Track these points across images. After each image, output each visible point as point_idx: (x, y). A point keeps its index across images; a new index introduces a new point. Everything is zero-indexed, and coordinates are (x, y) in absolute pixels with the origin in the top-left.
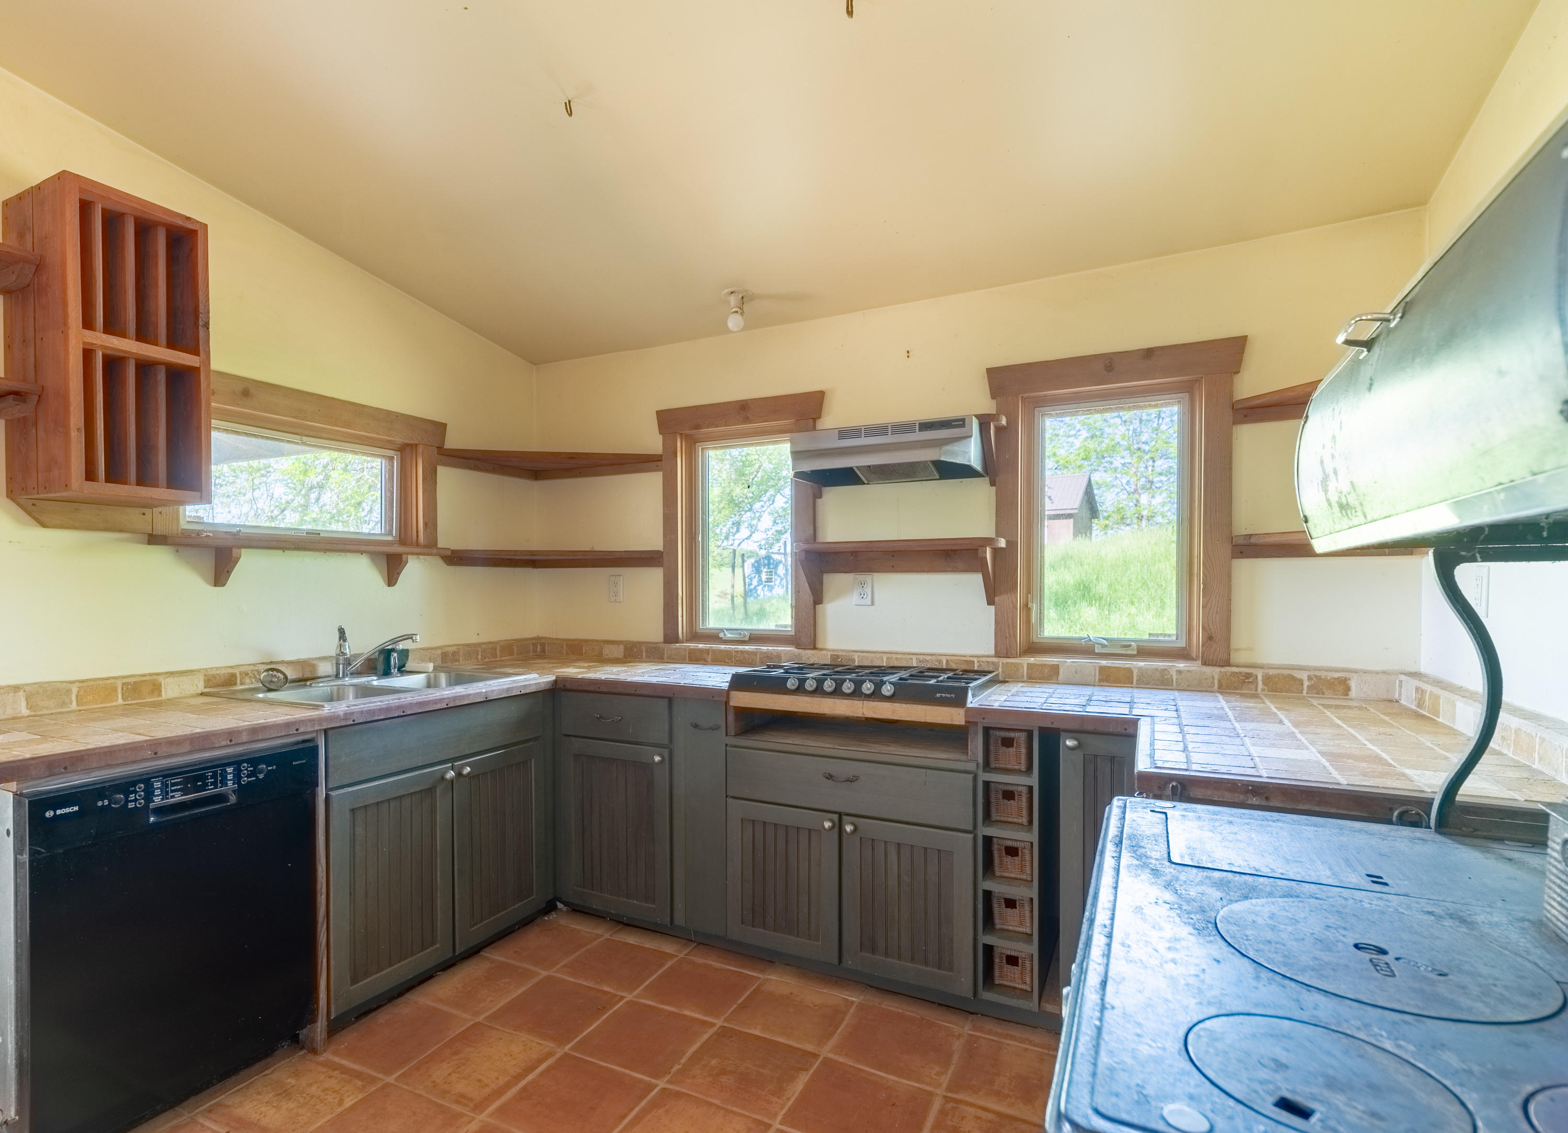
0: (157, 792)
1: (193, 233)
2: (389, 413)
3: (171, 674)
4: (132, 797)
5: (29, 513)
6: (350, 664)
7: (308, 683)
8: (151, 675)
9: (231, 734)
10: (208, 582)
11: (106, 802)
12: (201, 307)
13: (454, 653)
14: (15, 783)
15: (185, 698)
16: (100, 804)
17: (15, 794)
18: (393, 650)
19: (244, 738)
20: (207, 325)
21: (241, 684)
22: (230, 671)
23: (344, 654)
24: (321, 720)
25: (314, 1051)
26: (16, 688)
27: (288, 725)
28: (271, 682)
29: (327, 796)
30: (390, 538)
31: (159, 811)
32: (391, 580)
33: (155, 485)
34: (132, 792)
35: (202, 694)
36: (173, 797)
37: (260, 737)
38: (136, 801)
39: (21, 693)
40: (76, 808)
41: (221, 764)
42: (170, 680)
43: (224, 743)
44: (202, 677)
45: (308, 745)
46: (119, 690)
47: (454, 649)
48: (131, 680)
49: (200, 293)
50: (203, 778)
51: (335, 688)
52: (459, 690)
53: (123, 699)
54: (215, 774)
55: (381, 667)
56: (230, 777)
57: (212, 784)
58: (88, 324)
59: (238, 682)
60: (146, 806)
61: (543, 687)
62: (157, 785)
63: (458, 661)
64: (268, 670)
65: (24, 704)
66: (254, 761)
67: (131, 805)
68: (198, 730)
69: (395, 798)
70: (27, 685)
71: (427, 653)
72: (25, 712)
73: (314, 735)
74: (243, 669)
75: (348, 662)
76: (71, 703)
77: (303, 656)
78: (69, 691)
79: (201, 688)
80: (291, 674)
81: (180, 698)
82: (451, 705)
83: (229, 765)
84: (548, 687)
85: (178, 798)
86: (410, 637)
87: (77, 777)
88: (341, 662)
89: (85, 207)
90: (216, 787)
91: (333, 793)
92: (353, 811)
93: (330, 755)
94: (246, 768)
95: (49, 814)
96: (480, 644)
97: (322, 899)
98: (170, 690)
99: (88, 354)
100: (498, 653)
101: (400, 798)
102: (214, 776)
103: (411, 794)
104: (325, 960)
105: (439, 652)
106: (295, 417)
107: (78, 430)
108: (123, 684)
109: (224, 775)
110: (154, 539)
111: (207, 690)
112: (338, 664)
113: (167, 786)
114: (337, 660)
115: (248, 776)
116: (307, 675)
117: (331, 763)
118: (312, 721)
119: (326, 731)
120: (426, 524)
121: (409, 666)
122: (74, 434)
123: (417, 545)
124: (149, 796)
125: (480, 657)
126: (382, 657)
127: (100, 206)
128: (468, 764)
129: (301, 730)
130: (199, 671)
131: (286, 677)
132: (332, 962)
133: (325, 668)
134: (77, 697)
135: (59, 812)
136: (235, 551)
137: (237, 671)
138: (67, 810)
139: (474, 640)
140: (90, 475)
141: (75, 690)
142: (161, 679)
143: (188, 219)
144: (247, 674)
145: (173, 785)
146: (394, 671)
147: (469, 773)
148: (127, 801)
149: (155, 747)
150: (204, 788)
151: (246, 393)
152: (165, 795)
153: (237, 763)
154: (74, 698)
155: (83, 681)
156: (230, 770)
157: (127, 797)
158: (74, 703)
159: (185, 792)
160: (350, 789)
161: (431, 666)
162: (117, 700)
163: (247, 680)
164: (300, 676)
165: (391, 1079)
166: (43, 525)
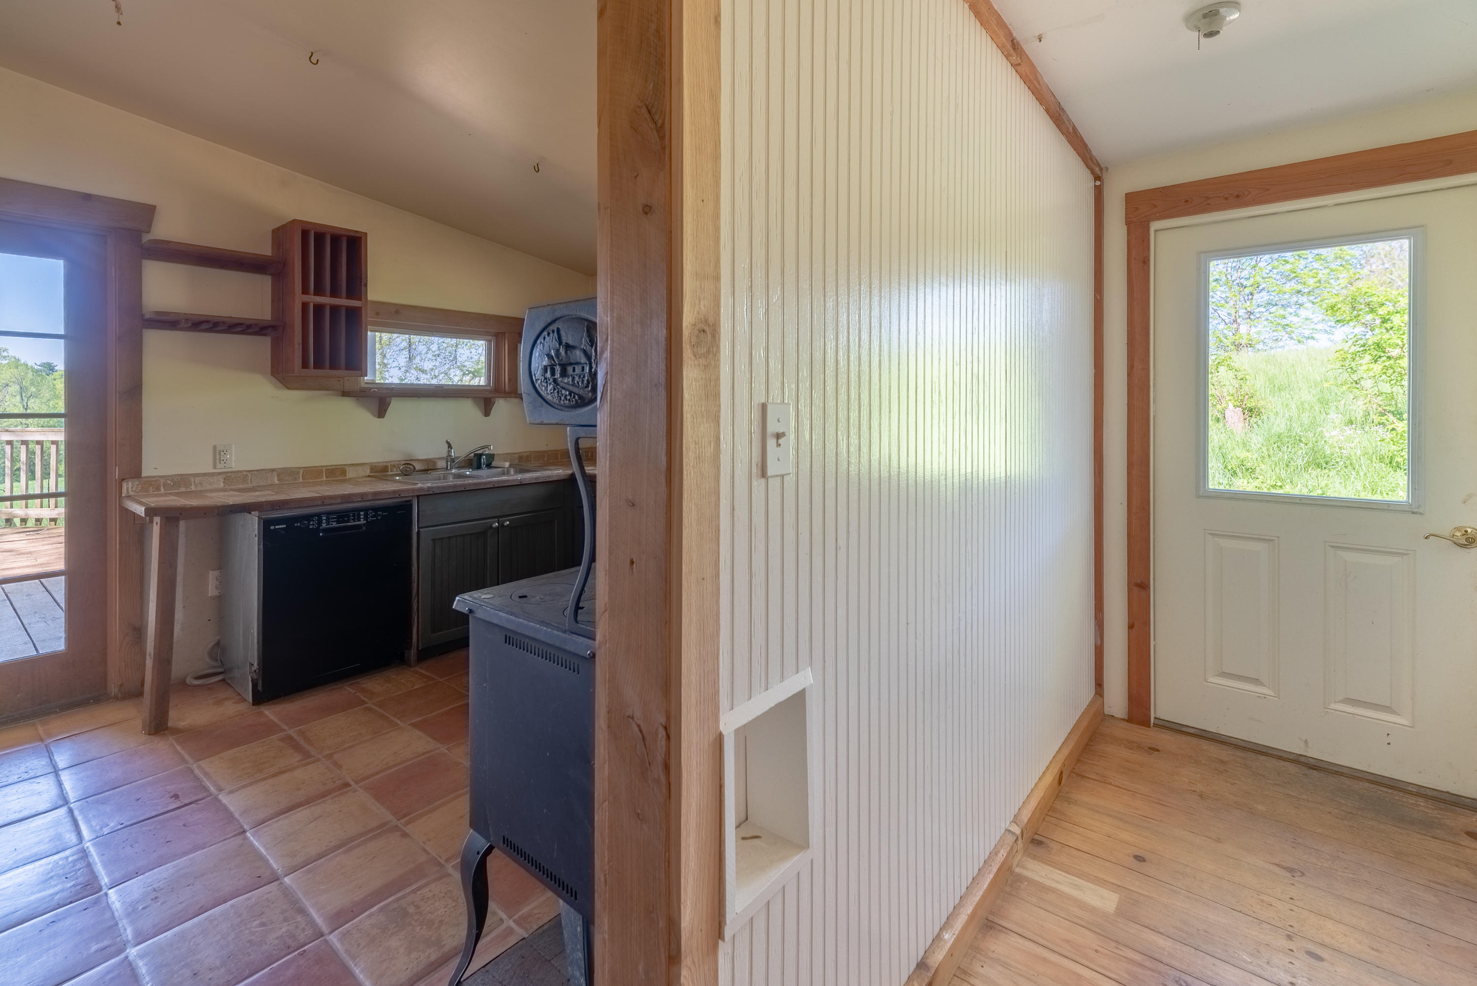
0: (324, 521)
1: (360, 238)
2: (485, 315)
3: (352, 465)
4: (312, 523)
5: (281, 383)
6: (454, 462)
7: (429, 472)
8: (342, 465)
9: (362, 495)
10: (374, 416)
11: (299, 524)
12: (363, 275)
13: (527, 457)
14: (257, 512)
15: (358, 478)
16: (296, 525)
17: (258, 517)
18: (481, 455)
19: (370, 498)
20: (366, 285)
21: (391, 471)
22: (385, 464)
23: (451, 456)
24: (413, 490)
25: (410, 666)
26: (273, 470)
27: (394, 492)
28: (406, 471)
29: (418, 532)
30: (489, 388)
31: (324, 530)
32: (487, 413)
33: (339, 369)
34: (312, 521)
35: (369, 476)
36: (332, 524)
37: (378, 498)
38: (313, 525)
39: (275, 473)
40: (285, 526)
41: (359, 510)
42: (352, 468)
43: (359, 500)
44: (369, 467)
45: (408, 503)
46: (324, 473)
47: (528, 454)
48: (330, 468)
49: (363, 268)
50: (348, 516)
51: (442, 475)
52: (519, 477)
53: (326, 477)
54: (354, 514)
55: (475, 464)
56: (362, 517)
57: (352, 519)
58: (305, 291)
59: (389, 470)
60: (318, 527)
61: (562, 478)
62: (324, 518)
63: (530, 461)
64: (405, 464)
65: (276, 478)
66: (376, 509)
67: (311, 527)
68: (347, 493)
69: (459, 536)
70: (278, 469)
71: (506, 456)
72: (277, 482)
73: (411, 498)
74: (392, 463)
75: (453, 460)
76: (299, 479)
77: (430, 456)
78: (299, 472)
79: (368, 473)
80: (418, 466)
81: (356, 478)
82: (497, 486)
83: (362, 511)
84: (566, 478)
85: (335, 525)
86: (487, 447)
87: (285, 512)
88: (449, 460)
89: (305, 234)
90: (354, 521)
91: (420, 530)
92: (434, 540)
93: (420, 510)
94: (371, 513)
95: (272, 528)
96: (545, 452)
97: (415, 585)
98: (351, 474)
99: (305, 306)
100: (559, 457)
101: (464, 535)
102: (354, 516)
103: (471, 534)
104: (416, 618)
105: (517, 456)
106: (426, 323)
107: (299, 344)
108: (326, 470)
109: (359, 515)
110: (345, 394)
111: (371, 474)
112: (447, 462)
113: (329, 519)
114: (447, 459)
115: (372, 517)
116: (431, 467)
117: (420, 513)
118: (408, 491)
119: (418, 497)
120: (510, 380)
121: (494, 464)
122: (296, 346)
123: (505, 392)
124: (320, 522)
125: (546, 459)
126: (476, 458)
127: (313, 232)
128: (507, 520)
129: (401, 495)
130: (367, 464)
131: (415, 468)
132: (420, 620)
133: (441, 464)
134: (302, 475)
135: (277, 527)
136: (388, 399)
137: (389, 464)
138: (281, 526)
139: (544, 448)
140: (305, 365)
141: (301, 472)
142: (346, 467)
143: (357, 232)
144: (394, 466)
145: (332, 518)
146: (484, 466)
147: (508, 525)
148: (309, 525)
149: (323, 500)
150: (348, 521)
151: (397, 312)
152: (328, 523)
153: (366, 510)
154: (301, 476)
155: (304, 468)
156: (362, 513)
157: (309, 522)
158: (301, 479)
159: (338, 522)
160: (432, 528)
161: (507, 464)
162: (323, 478)
163: (395, 470)
164: (426, 468)
165: (442, 680)
166: (288, 389)
